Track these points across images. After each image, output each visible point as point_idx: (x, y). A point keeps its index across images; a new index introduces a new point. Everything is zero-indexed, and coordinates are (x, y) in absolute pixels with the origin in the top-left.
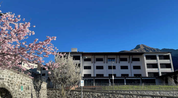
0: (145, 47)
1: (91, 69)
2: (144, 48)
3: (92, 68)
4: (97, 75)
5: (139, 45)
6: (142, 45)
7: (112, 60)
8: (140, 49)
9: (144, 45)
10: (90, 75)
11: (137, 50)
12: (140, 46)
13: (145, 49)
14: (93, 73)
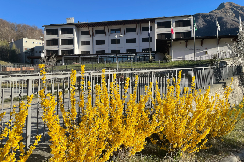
0: (233, 6)
1: (89, 45)
2: (230, 7)
3: (91, 43)
4: (97, 52)
5: (224, 3)
6: (229, 2)
7: (116, 31)
8: (224, 9)
9: (231, 3)
10: (89, 52)
11: (220, 11)
12: (225, 5)
13: (232, 9)
14: (92, 49)
